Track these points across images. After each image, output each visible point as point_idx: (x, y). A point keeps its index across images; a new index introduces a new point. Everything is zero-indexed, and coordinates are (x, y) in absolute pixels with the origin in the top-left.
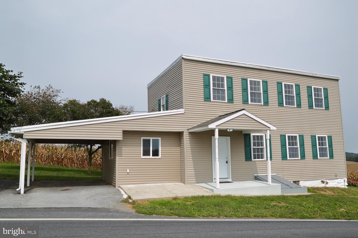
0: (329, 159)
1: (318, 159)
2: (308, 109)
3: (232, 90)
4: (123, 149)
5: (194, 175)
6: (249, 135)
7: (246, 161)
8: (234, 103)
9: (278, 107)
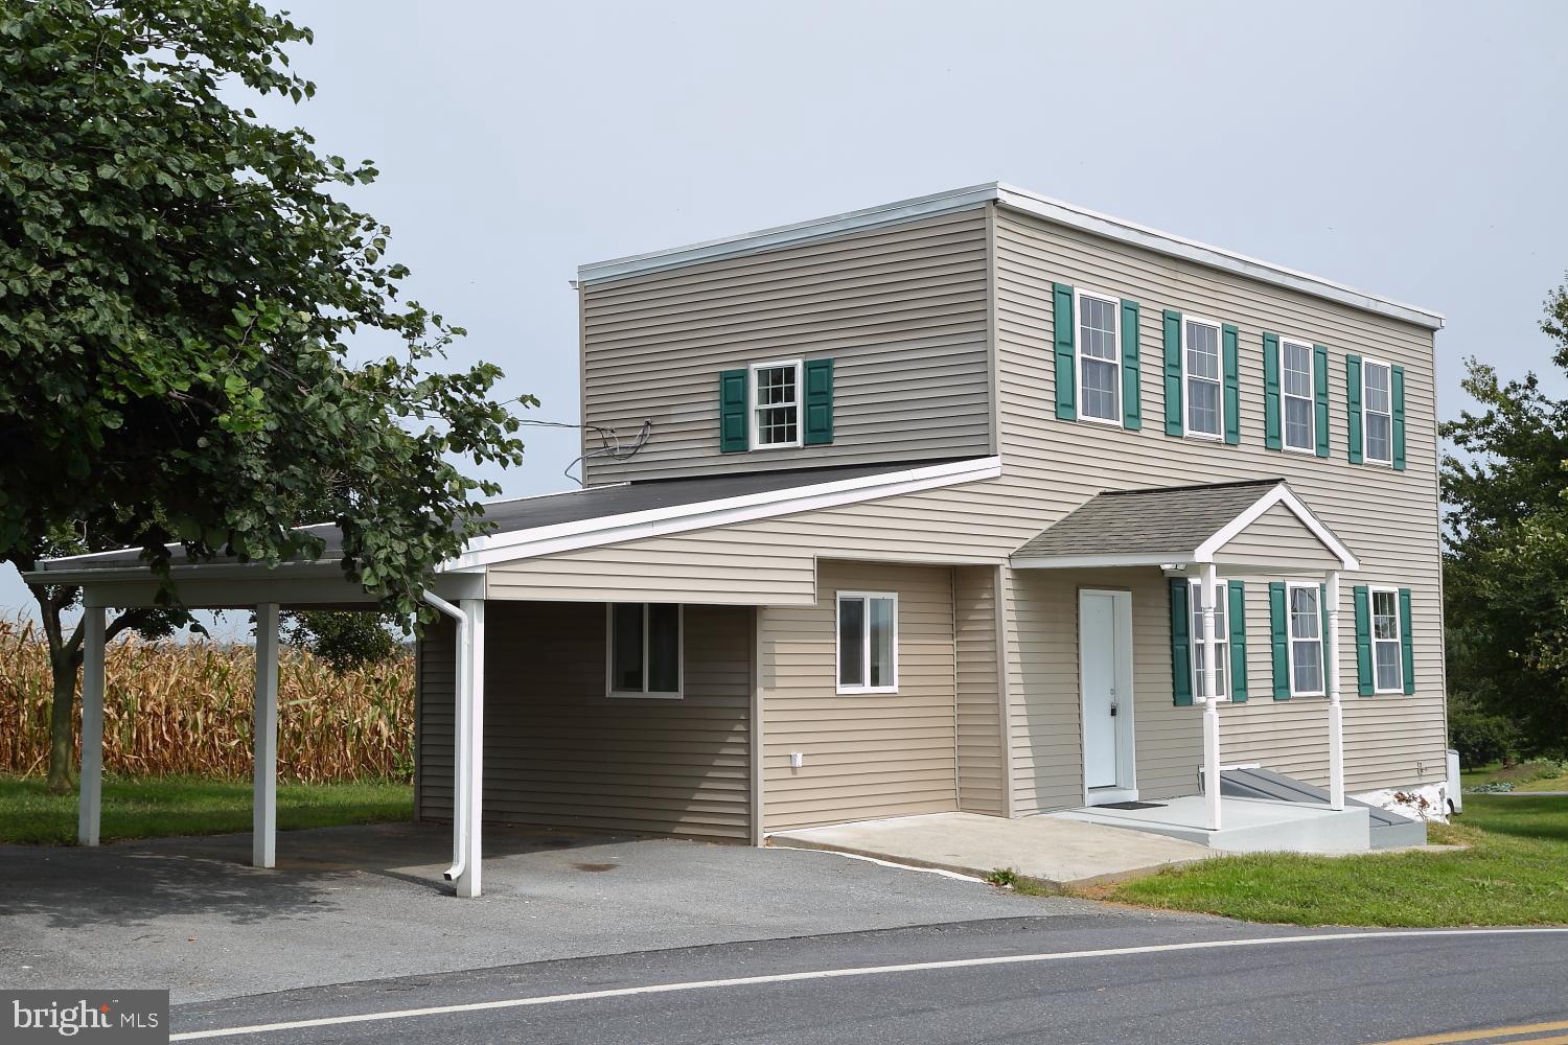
0: (1402, 697)
1: (1374, 698)
2: (1346, 464)
3: (1137, 370)
4: (778, 649)
5: (1031, 773)
6: (1185, 581)
7: (1175, 704)
8: (1143, 433)
9: (1263, 451)
